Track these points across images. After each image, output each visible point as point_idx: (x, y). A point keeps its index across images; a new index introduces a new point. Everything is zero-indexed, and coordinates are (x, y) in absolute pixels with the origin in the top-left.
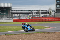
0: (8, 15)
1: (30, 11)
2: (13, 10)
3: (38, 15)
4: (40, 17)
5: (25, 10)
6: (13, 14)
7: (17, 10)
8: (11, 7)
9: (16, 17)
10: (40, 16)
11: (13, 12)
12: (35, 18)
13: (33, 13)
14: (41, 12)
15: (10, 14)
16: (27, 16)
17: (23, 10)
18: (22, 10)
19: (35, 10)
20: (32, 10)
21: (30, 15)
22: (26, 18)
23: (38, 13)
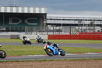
0: (41, 27)
1: (77, 21)
2: (48, 19)
3: (92, 28)
4: (94, 33)
5: (69, 20)
6: (48, 26)
7: (55, 19)
8: (46, 14)
9: (53, 31)
10: (94, 29)
11: (49, 22)
12: (86, 33)
13: (82, 25)
14: (96, 23)
15: (43, 25)
16: (72, 31)
17: (65, 20)
18: (63, 20)
19: (86, 20)
20: (81, 20)
21: (77, 28)
22: (70, 33)
23: (91, 25)
